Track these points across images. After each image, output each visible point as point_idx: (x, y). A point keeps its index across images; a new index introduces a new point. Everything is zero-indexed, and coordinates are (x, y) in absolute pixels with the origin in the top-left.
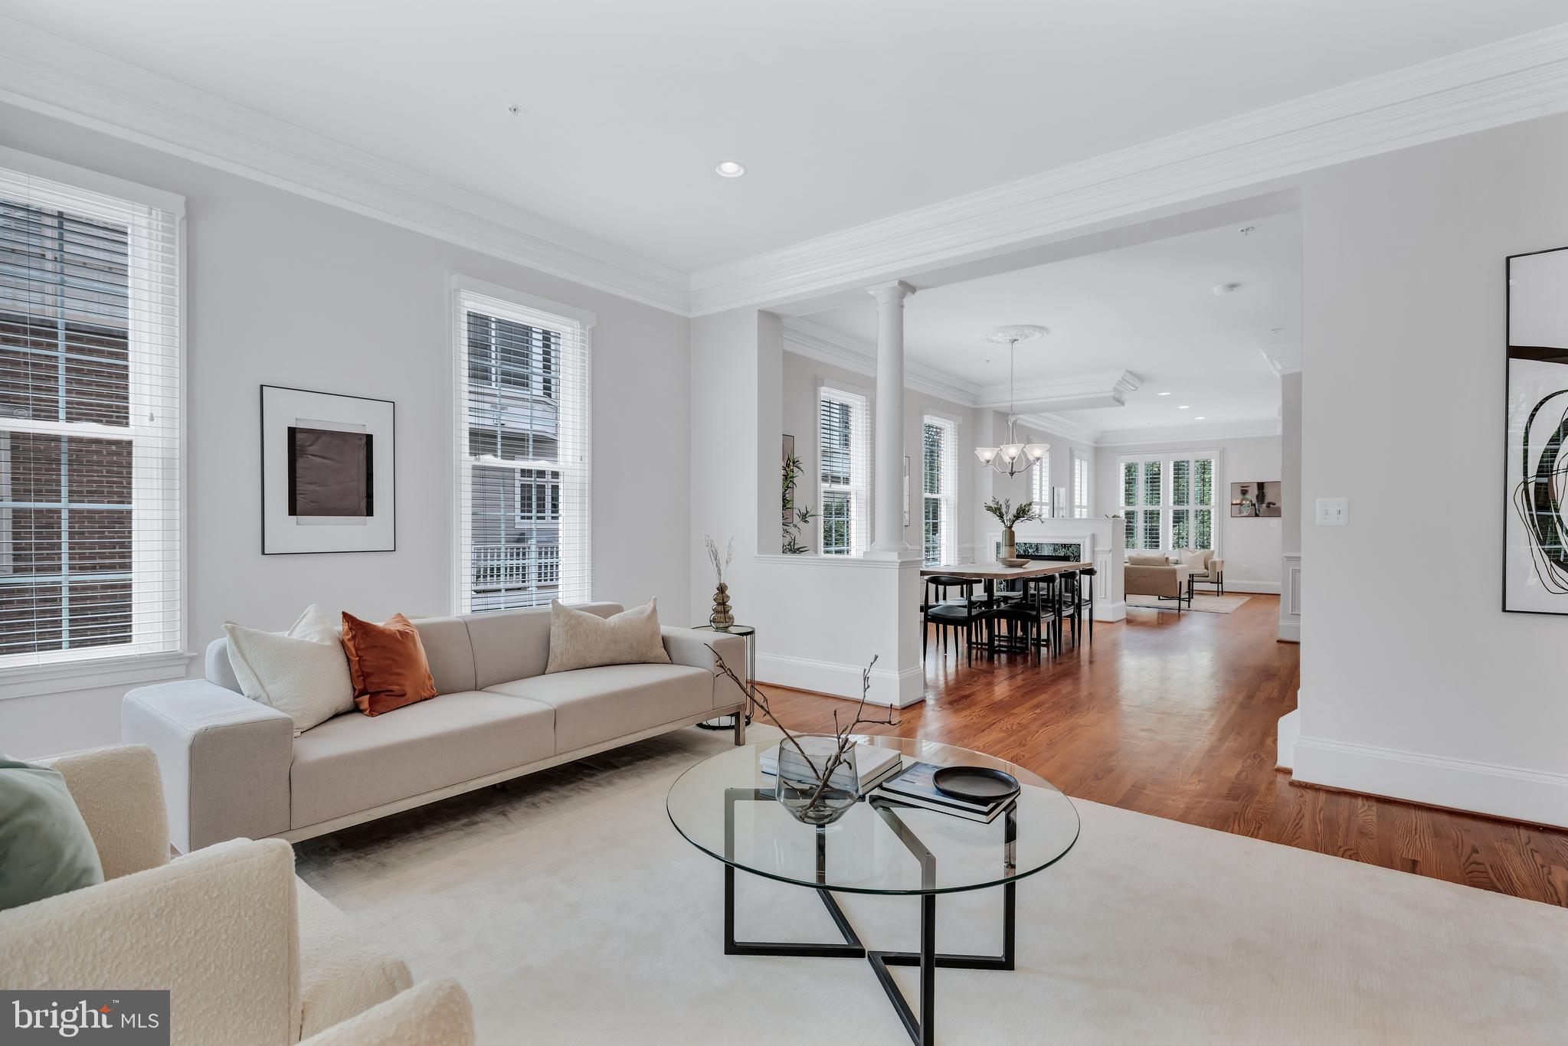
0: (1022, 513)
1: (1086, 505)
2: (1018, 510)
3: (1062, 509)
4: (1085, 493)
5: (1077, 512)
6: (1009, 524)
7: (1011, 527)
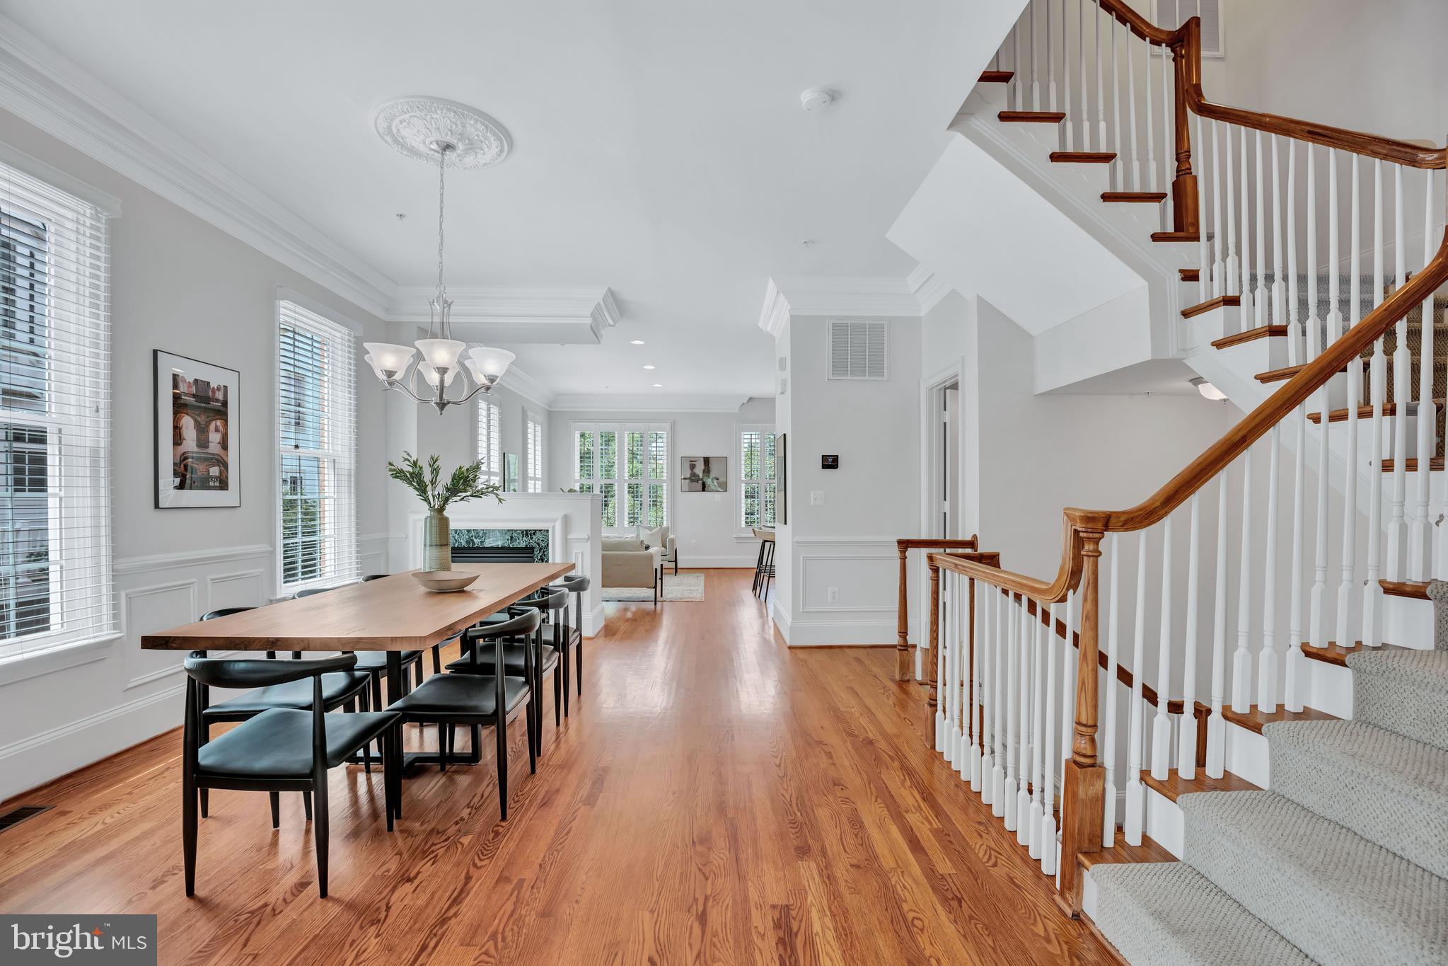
0: (463, 483)
1: (540, 477)
2: (454, 478)
3: (514, 481)
4: (539, 462)
5: (531, 484)
6: (437, 504)
7: (441, 509)
